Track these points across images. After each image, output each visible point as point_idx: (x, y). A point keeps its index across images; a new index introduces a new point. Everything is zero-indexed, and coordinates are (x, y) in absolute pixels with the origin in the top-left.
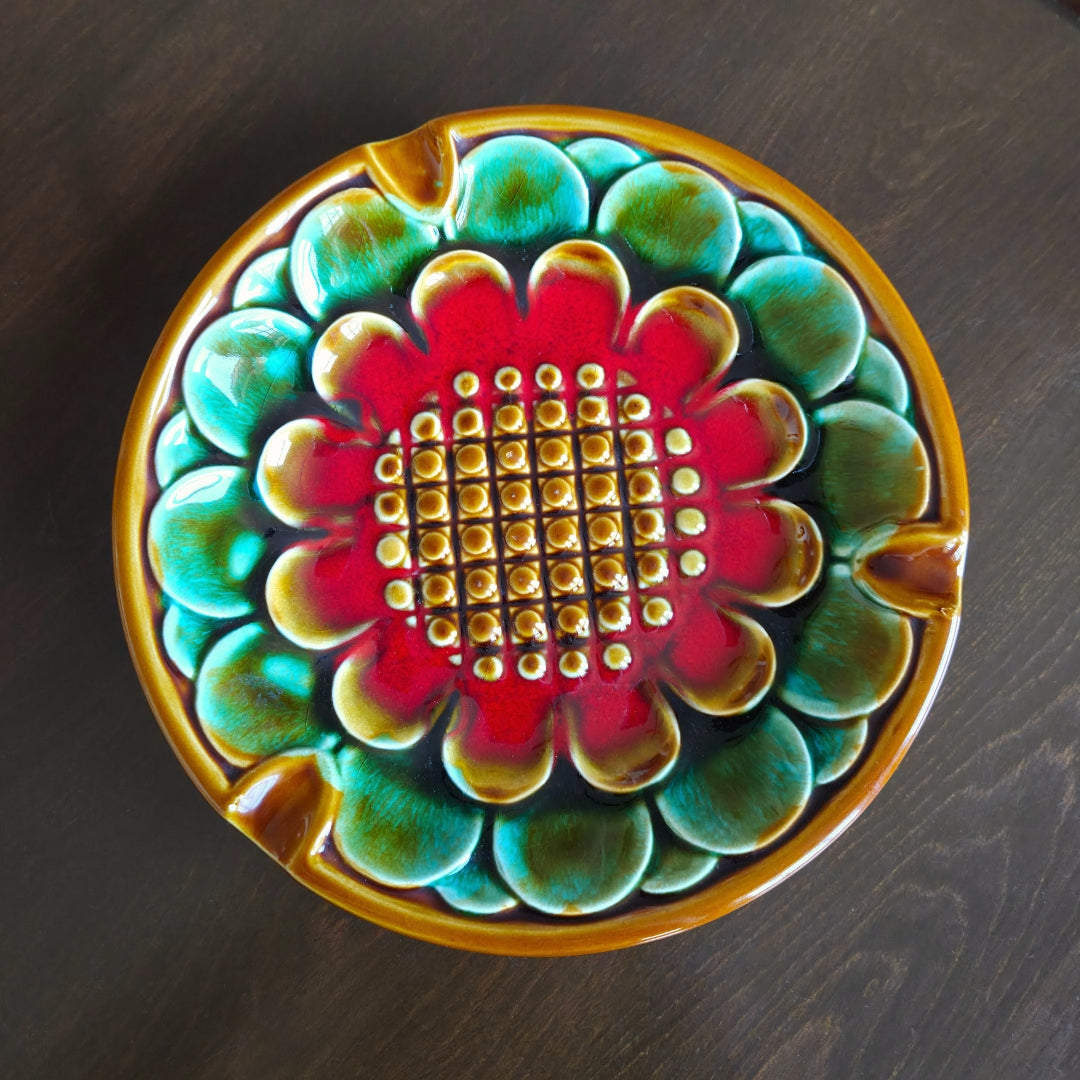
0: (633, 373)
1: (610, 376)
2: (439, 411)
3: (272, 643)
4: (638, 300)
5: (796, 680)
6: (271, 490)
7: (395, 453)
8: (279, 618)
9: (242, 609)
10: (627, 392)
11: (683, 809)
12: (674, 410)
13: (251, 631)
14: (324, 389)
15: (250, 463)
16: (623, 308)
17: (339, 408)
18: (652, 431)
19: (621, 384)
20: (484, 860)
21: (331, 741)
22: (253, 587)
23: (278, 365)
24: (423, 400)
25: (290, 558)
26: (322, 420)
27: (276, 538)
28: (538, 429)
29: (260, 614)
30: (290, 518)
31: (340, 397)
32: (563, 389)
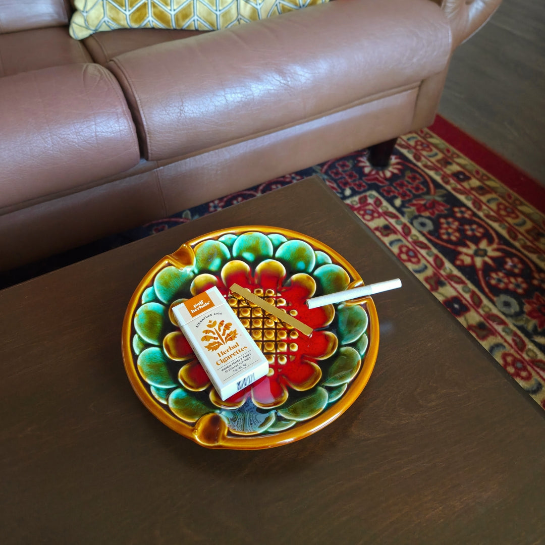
0: (294, 361)
1: (293, 353)
2: (286, 306)
3: (224, 261)
4: (319, 363)
5: (184, 394)
6: (266, 263)
7: (274, 294)
8: (231, 263)
9: (235, 254)
10: (288, 358)
11: (154, 353)
12: (281, 372)
13: (229, 256)
14: (294, 277)
15: (273, 258)
16: (316, 359)
17: (289, 281)
18: (274, 364)
19: (291, 356)
20: (156, 300)
21: (196, 271)
22: (240, 258)
23: (301, 265)
24: (290, 302)
25: (248, 267)
26: (285, 277)
27: (253, 265)
28: (278, 331)
29: (232, 258)
30: (259, 268)
31: (292, 282)
32: (290, 339)
